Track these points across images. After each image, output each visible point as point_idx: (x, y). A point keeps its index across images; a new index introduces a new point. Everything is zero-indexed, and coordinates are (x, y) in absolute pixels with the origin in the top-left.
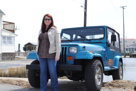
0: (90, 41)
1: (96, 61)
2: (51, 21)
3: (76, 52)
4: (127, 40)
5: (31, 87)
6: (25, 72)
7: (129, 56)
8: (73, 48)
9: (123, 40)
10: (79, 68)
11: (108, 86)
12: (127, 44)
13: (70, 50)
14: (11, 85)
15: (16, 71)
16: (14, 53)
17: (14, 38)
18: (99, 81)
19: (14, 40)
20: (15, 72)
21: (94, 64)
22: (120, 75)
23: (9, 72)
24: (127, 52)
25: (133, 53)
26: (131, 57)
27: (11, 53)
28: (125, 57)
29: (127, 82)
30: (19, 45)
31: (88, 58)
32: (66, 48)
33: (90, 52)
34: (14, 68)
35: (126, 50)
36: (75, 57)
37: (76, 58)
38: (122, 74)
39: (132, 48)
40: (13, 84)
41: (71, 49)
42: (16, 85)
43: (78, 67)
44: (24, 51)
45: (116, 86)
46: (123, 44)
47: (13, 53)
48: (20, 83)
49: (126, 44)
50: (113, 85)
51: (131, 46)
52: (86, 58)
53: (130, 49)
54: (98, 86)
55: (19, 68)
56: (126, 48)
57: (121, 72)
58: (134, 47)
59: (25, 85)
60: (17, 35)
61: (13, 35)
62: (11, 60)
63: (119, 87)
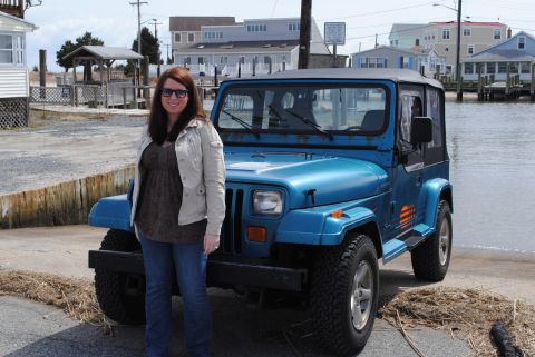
0: (331, 139)
1: (352, 246)
2: (186, 99)
3: (279, 209)
4: (469, 27)
5: (108, 322)
6: (74, 202)
7: (475, 96)
8: (265, 194)
9: (456, 26)
11: (394, 316)
12: (470, 45)
13: (256, 201)
14: (29, 303)
15: (38, 200)
16: (24, 99)
17: (23, 38)
18: (363, 311)
19: (23, 46)
20: (36, 207)
21: (348, 257)
22: (441, 250)
23: (14, 208)
24: (467, 77)
25: (493, 81)
26: (482, 99)
27: (12, 99)
28: (460, 99)
29: (464, 296)
30: (42, 54)
31: (326, 242)
32: (240, 193)
33: (331, 215)
34: (32, 192)
35: (466, 68)
36: (274, 235)
37: (280, 239)
38: (447, 244)
39: (489, 63)
40: (36, 299)
41: (261, 198)
42: (51, 303)
43: (285, 278)
44: (63, 69)
45: (424, 318)
46: (455, 43)
47: (19, 98)
48: (65, 299)
49: (466, 43)
50: (415, 313)
51: (486, 54)
52: (317, 243)
53: (479, 65)
54: (360, 332)
55: (51, 191)
56: (466, 63)
57: (446, 237)
58: (498, 59)
59: (82, 311)
60: (34, 27)
61: (18, 28)
62: (16, 125)
63: (435, 320)
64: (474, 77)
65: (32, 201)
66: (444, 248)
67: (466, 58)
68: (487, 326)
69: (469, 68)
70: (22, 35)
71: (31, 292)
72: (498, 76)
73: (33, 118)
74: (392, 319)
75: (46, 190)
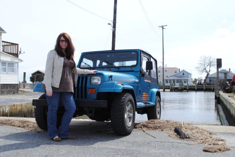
0: (119, 69)
1: (125, 95)
3: (100, 82)
4: (167, 69)
5: (39, 129)
6: (32, 110)
7: (169, 90)
8: (95, 77)
9: (162, 69)
10: (103, 104)
11: (141, 128)
12: (167, 75)
13: (92, 80)
14: (11, 127)
15: (19, 108)
16: (17, 85)
17: (18, 64)
18: (130, 121)
19: (18, 67)
20: (18, 111)
21: (124, 99)
23: (10, 110)
24: (166, 84)
25: (175, 85)
26: (171, 91)
28: (164, 91)
29: (165, 122)
30: (25, 73)
31: (116, 91)
32: (86, 78)
33: (118, 83)
34: (17, 105)
36: (98, 90)
37: (100, 91)
39: (173, 80)
40: (14, 126)
42: (19, 126)
44: (32, 83)
45: (152, 128)
46: (162, 74)
47: (15, 84)
48: (25, 125)
50: (148, 126)
52: (113, 91)
53: (170, 80)
54: (129, 127)
55: (24, 105)
56: (166, 80)
57: (159, 109)
58: (176, 78)
59: (31, 127)
60: (22, 61)
61: (16, 60)
62: (14, 93)
63: (155, 128)
64: (169, 84)
65: (17, 108)
66: (158, 113)
67: (165, 78)
68: (173, 129)
69: (167, 82)
70: (18, 63)
71: (13, 124)
72: (176, 84)
73: (20, 92)
74: (140, 129)
75: (22, 105)
